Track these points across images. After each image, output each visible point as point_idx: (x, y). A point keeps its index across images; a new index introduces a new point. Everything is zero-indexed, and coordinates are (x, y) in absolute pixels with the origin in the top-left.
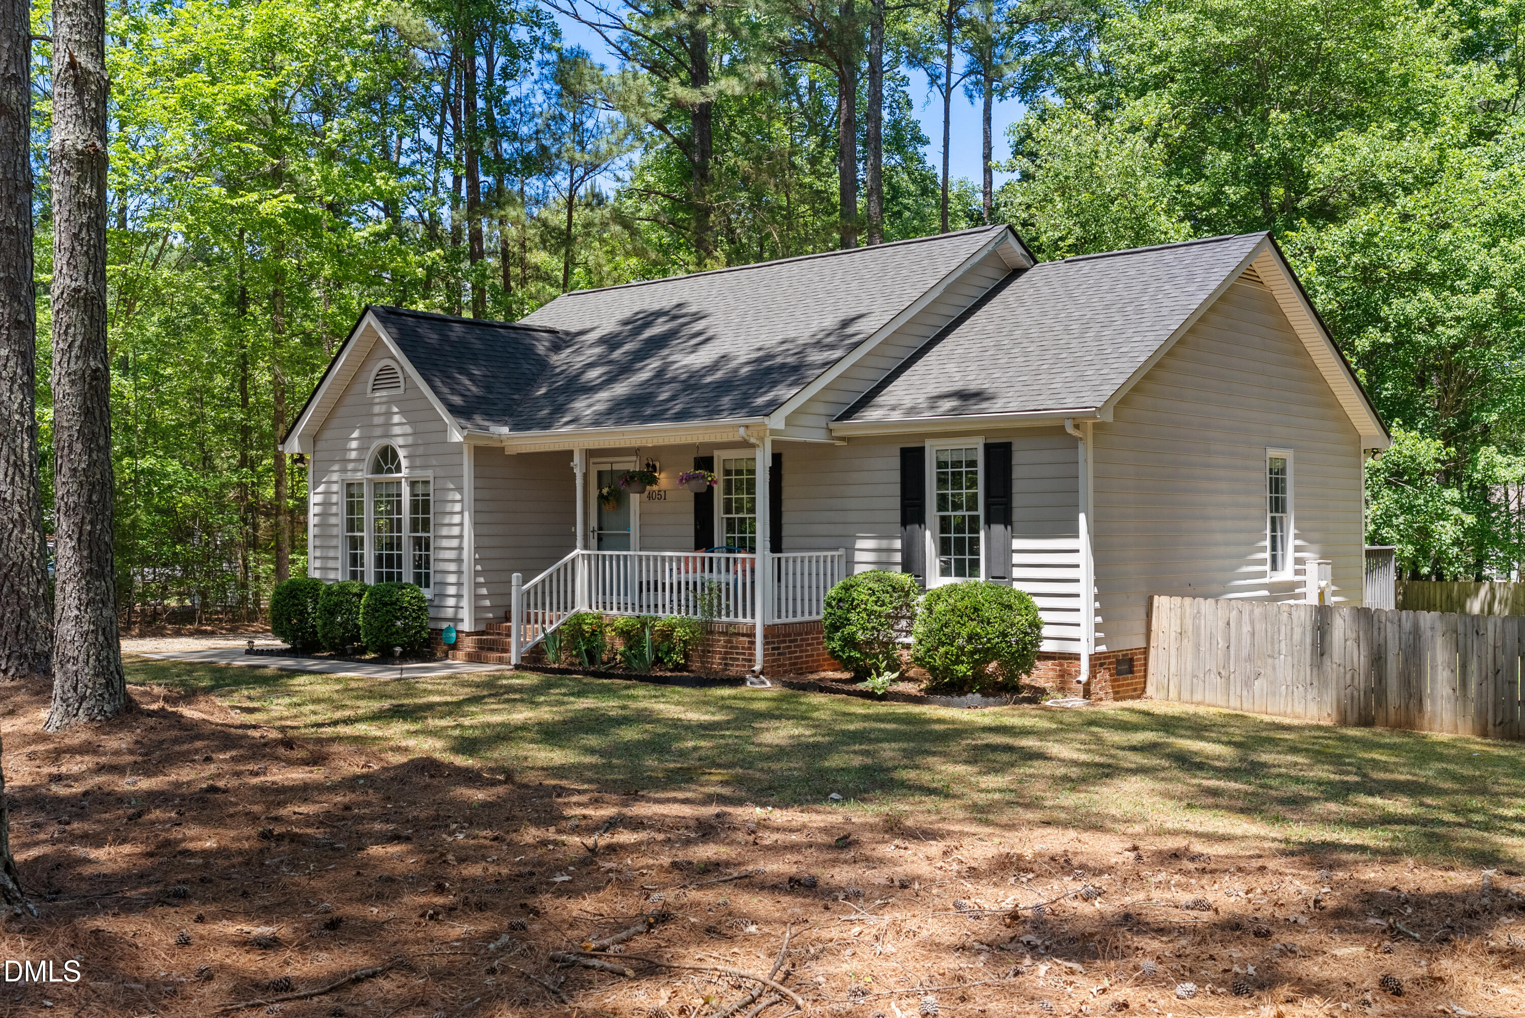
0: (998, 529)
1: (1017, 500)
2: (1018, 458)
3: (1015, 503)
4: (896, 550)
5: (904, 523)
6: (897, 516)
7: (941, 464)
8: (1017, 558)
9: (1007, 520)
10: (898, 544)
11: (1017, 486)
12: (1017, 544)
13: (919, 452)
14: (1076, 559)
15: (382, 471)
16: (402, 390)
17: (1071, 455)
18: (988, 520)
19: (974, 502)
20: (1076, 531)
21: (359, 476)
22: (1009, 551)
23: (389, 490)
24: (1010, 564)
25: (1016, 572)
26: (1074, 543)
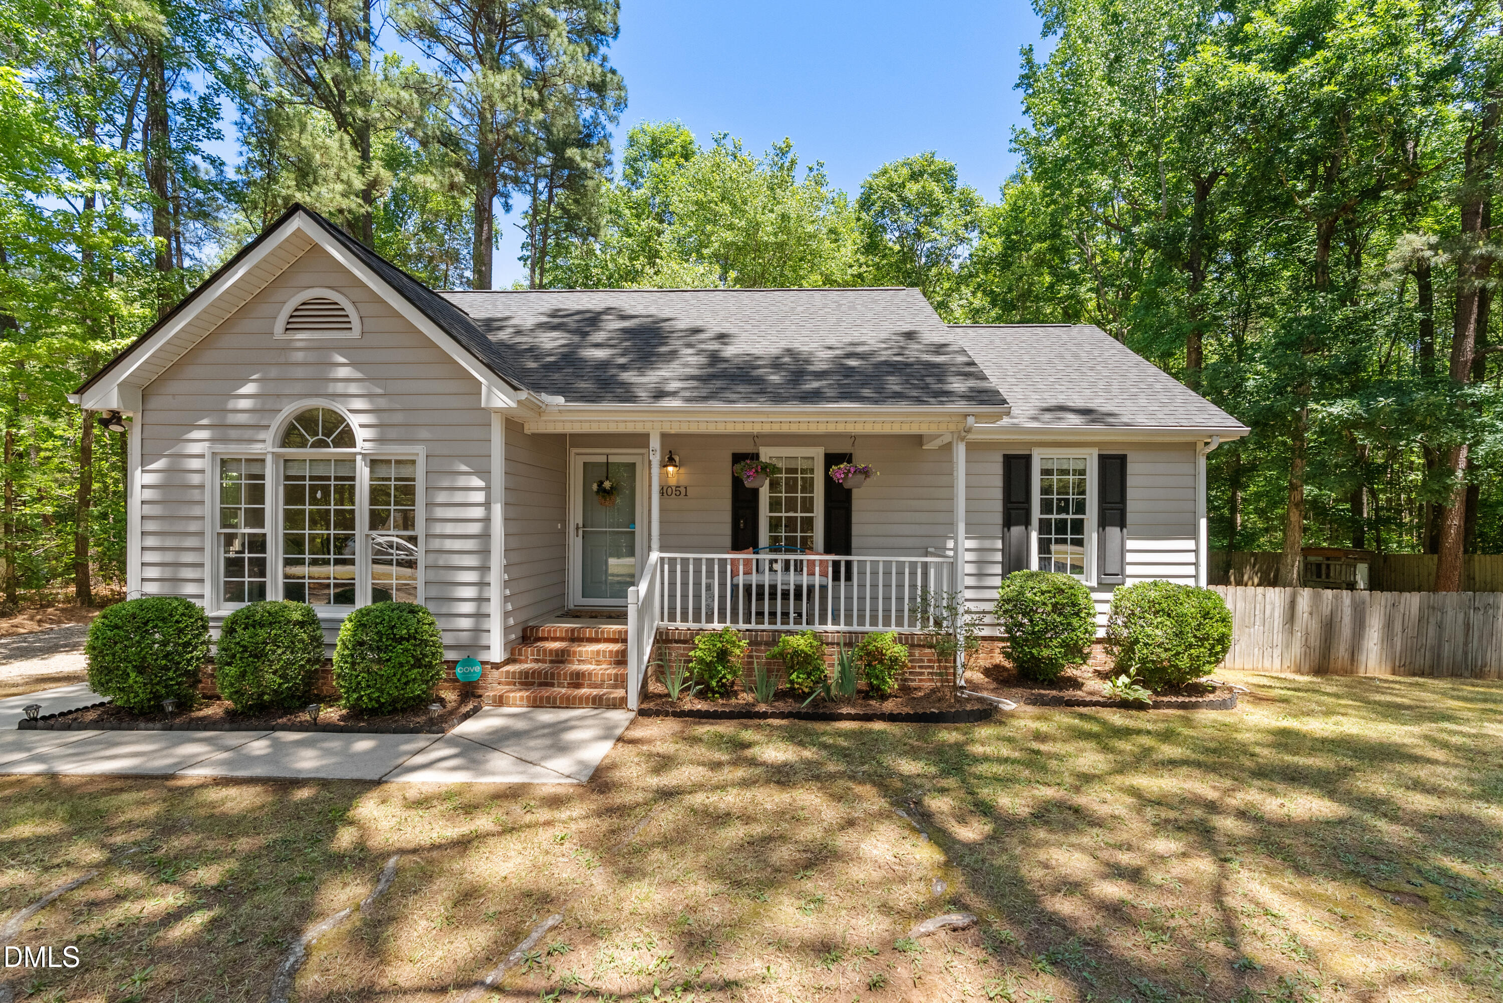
0: (1113, 532)
1: (1131, 506)
2: (1131, 468)
3: (1129, 509)
4: (997, 550)
5: (1008, 523)
6: (998, 518)
7: (1046, 472)
8: (1130, 557)
9: (1122, 525)
10: (999, 544)
11: (1131, 493)
12: (1131, 544)
13: (1027, 459)
14: (1191, 558)
15: (303, 444)
16: (356, 333)
17: (1187, 468)
18: (1103, 523)
19: (1081, 507)
20: (1193, 535)
21: (257, 449)
22: (1123, 551)
23: (320, 471)
24: (1123, 563)
25: (1129, 570)
26: (1190, 544)
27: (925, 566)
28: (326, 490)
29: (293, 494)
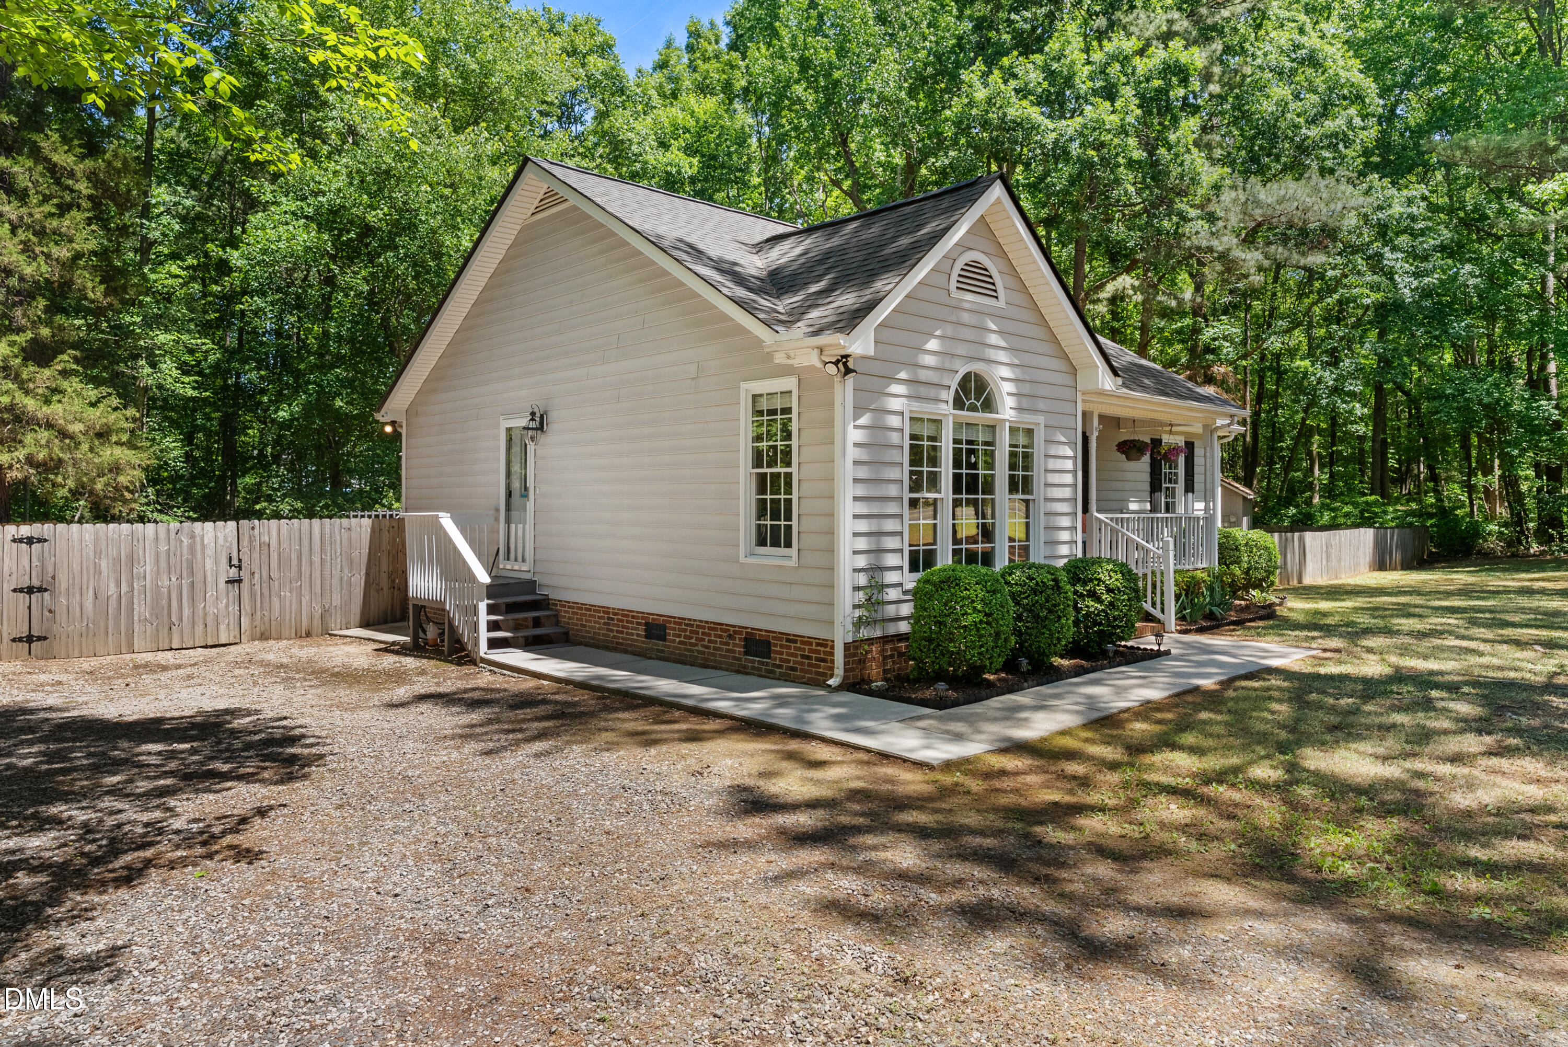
12: (1196, 505)
15: (964, 408)
16: (1001, 303)
18: (1187, 490)
19: (1176, 478)
21: (943, 409)
29: (957, 458)
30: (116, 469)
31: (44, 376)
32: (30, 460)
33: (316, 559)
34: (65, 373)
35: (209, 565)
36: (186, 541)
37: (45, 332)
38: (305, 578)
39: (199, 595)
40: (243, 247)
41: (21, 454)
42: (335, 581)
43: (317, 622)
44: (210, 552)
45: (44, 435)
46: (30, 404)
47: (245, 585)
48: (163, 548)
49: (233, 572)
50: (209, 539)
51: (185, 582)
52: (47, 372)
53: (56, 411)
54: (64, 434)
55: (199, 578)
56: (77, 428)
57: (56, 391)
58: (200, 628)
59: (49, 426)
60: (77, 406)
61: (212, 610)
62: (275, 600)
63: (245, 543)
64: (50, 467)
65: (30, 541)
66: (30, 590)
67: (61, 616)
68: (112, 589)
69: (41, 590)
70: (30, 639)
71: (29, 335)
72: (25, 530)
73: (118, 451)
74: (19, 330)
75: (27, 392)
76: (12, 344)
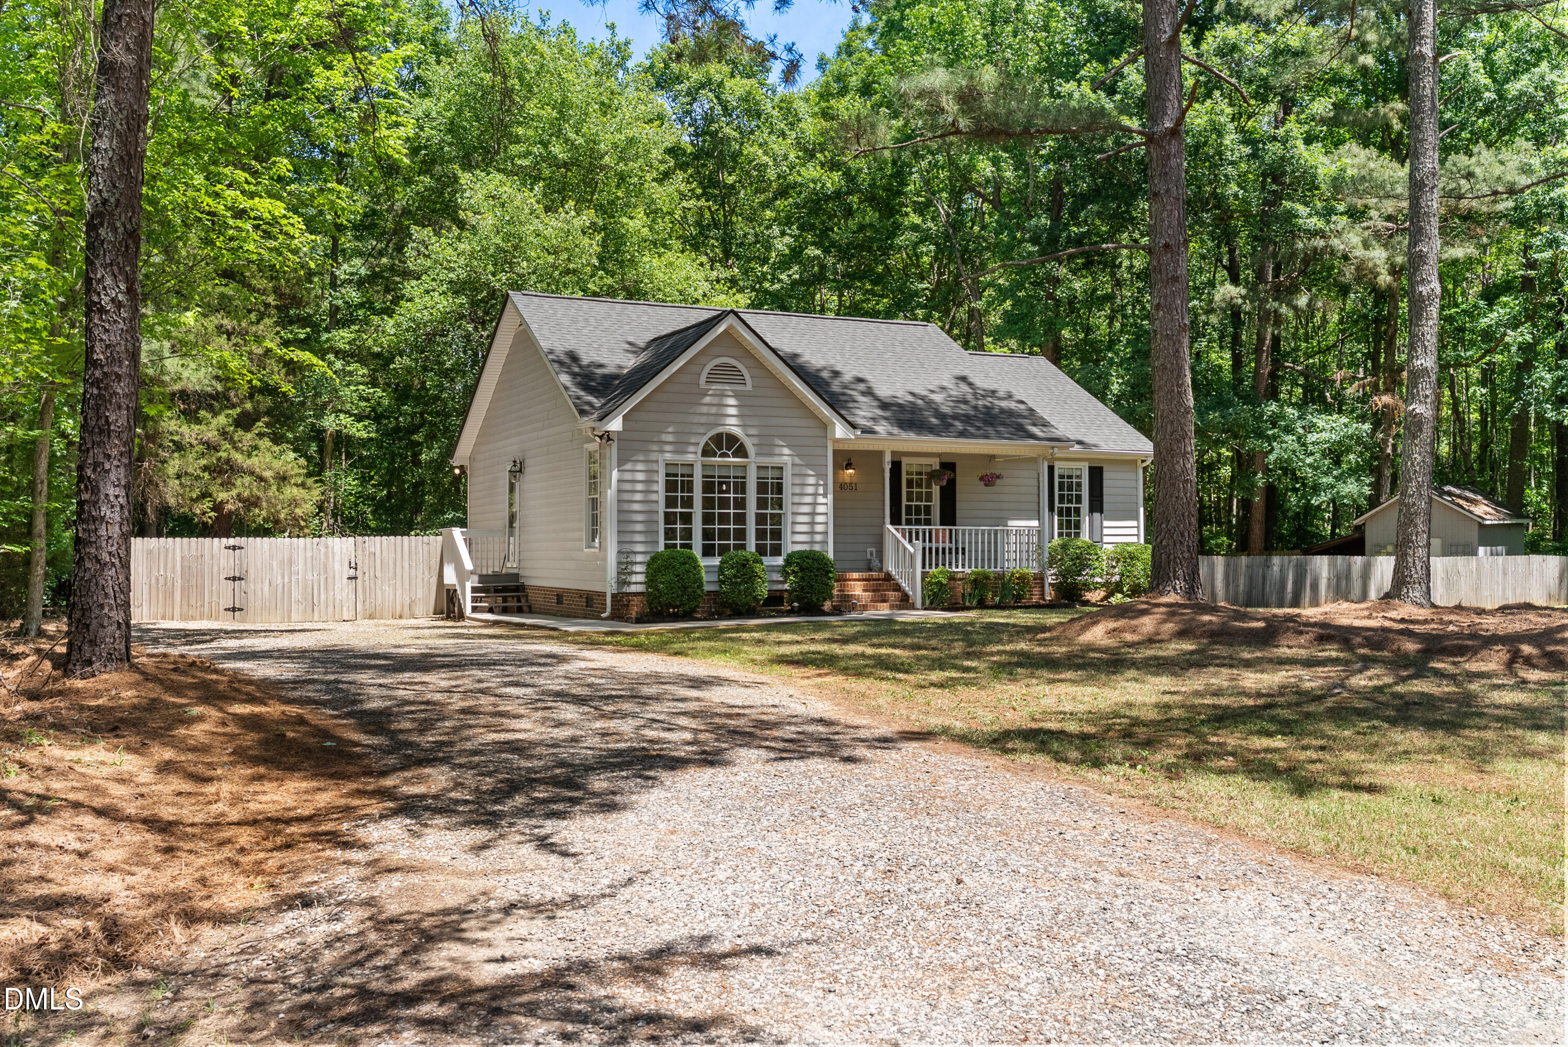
0: (1097, 515)
1: (1106, 499)
2: (1106, 475)
3: (1104, 502)
7: (1061, 477)
8: (1106, 531)
9: (1101, 512)
11: (1106, 491)
12: (1106, 523)
14: (1135, 531)
15: (714, 455)
16: (749, 387)
17: (1132, 476)
18: (1092, 510)
19: (1079, 499)
20: (1136, 518)
21: (690, 458)
22: (1102, 527)
23: (724, 473)
24: (1102, 535)
25: (1106, 539)
26: (1134, 523)
27: (996, 532)
28: (728, 484)
29: (708, 487)
30: (294, 503)
31: (247, 438)
32: (239, 497)
33: (406, 565)
34: (261, 435)
35: (337, 566)
36: (323, 550)
37: (248, 406)
38: (399, 577)
39: (330, 587)
40: (396, 317)
41: (234, 493)
42: (419, 581)
43: (406, 609)
44: (337, 558)
45: (247, 479)
46: (238, 457)
47: (359, 581)
48: (309, 554)
49: (352, 572)
50: (337, 549)
51: (322, 578)
52: (249, 435)
53: (254, 462)
54: (261, 479)
55: (330, 575)
56: (268, 474)
57: (256, 448)
58: (331, 609)
59: (252, 473)
60: (268, 457)
61: (338, 597)
62: (379, 593)
63: (359, 552)
64: (251, 503)
65: (234, 548)
66: (234, 579)
67: (251, 596)
68: (279, 581)
69: (240, 579)
70: (234, 609)
71: (238, 410)
72: (232, 541)
73: (295, 490)
74: (234, 406)
75: (236, 449)
76: (227, 416)
